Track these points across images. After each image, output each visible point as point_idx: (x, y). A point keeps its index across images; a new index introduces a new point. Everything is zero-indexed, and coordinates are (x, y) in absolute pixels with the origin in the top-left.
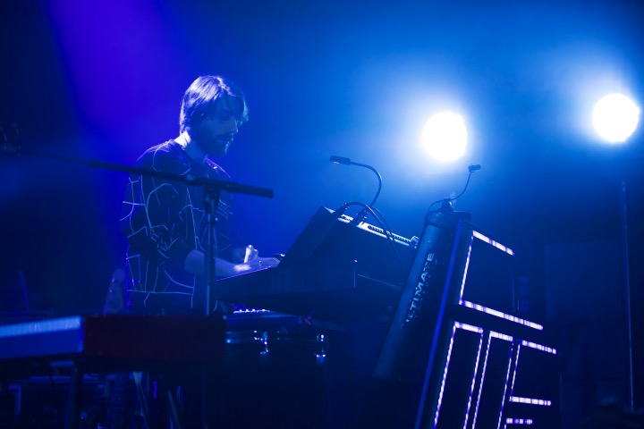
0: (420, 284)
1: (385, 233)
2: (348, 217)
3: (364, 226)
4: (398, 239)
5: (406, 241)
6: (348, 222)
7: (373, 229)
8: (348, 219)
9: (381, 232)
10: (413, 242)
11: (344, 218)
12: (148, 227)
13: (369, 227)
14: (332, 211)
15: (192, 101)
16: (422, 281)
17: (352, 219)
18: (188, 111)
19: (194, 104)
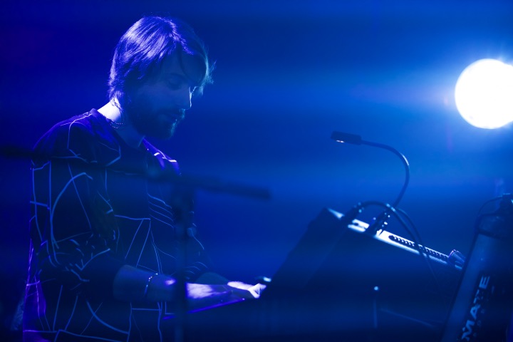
0: (469, 323)
1: (416, 247)
2: (361, 223)
3: (383, 236)
4: (435, 255)
5: (442, 258)
6: (362, 230)
7: (397, 241)
8: (362, 226)
9: (411, 246)
10: (452, 260)
11: (357, 224)
12: (50, 242)
13: (391, 238)
14: (339, 215)
15: (128, 55)
16: (471, 319)
17: (367, 226)
18: (121, 68)
19: (131, 59)
